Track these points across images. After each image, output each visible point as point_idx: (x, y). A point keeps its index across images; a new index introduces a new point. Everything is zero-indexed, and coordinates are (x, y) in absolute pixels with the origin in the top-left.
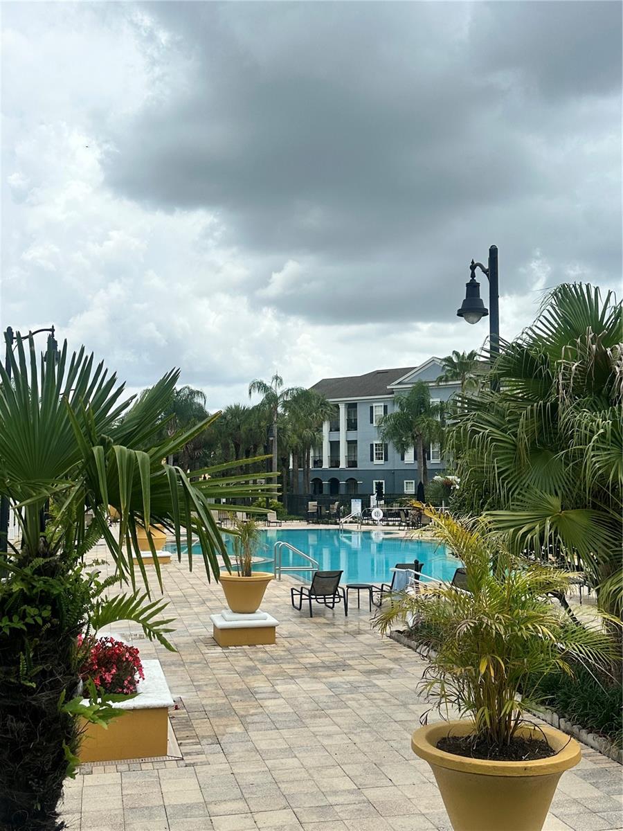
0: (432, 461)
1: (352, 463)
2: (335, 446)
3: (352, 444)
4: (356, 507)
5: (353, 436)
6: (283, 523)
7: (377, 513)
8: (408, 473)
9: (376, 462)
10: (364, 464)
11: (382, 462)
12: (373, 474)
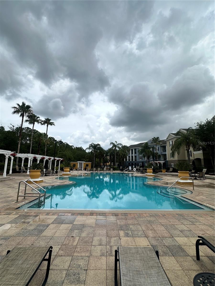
0: (151, 159)
1: (136, 160)
2: (132, 157)
3: (135, 156)
4: (130, 168)
5: (136, 155)
6: (114, 171)
7: (135, 169)
8: (146, 162)
9: (140, 160)
10: (138, 160)
11: (141, 160)
12: (140, 162)
